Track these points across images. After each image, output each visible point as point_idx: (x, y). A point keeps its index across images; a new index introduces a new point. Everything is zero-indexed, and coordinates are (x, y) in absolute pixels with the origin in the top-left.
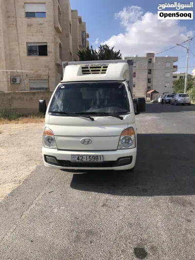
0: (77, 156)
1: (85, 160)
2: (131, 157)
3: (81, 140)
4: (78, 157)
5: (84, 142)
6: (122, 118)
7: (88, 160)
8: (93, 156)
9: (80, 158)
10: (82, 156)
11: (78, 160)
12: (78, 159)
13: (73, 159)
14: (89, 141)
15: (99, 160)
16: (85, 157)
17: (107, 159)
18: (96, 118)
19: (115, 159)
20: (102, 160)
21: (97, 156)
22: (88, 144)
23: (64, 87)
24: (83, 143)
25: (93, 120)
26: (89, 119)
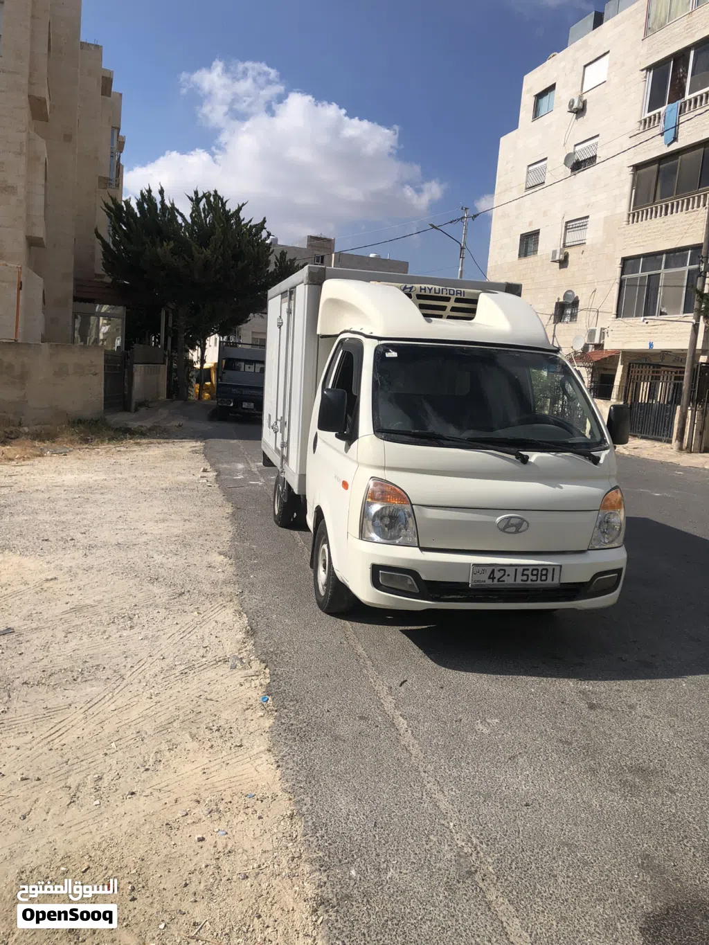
0: (489, 570)
1: (509, 580)
2: (619, 571)
3: (498, 519)
4: (493, 572)
5: (506, 527)
6: (596, 460)
7: (519, 581)
8: (535, 568)
9: (497, 575)
10: (503, 568)
11: (490, 582)
12: (492, 577)
13: (478, 577)
14: (520, 525)
15: (549, 581)
16: (511, 571)
17: (569, 578)
18: (534, 457)
19: (586, 578)
20: (556, 581)
21: (545, 568)
22: (517, 532)
23: (393, 354)
24: (503, 530)
25: (525, 460)
26: (513, 457)
